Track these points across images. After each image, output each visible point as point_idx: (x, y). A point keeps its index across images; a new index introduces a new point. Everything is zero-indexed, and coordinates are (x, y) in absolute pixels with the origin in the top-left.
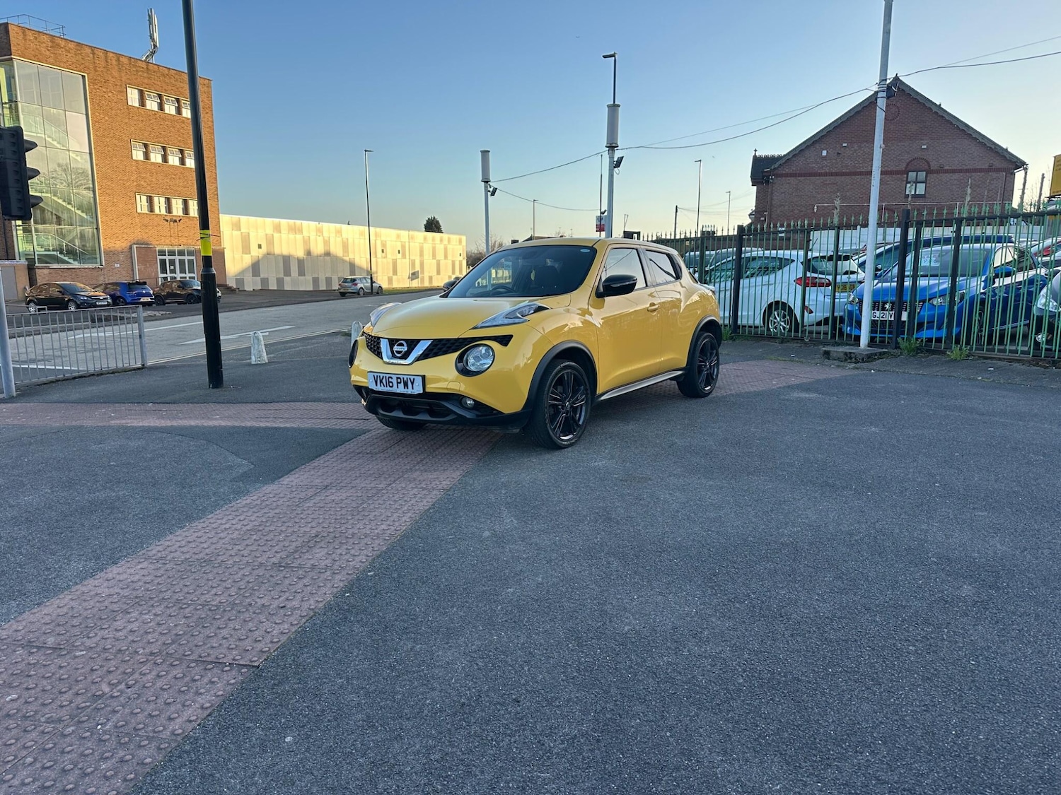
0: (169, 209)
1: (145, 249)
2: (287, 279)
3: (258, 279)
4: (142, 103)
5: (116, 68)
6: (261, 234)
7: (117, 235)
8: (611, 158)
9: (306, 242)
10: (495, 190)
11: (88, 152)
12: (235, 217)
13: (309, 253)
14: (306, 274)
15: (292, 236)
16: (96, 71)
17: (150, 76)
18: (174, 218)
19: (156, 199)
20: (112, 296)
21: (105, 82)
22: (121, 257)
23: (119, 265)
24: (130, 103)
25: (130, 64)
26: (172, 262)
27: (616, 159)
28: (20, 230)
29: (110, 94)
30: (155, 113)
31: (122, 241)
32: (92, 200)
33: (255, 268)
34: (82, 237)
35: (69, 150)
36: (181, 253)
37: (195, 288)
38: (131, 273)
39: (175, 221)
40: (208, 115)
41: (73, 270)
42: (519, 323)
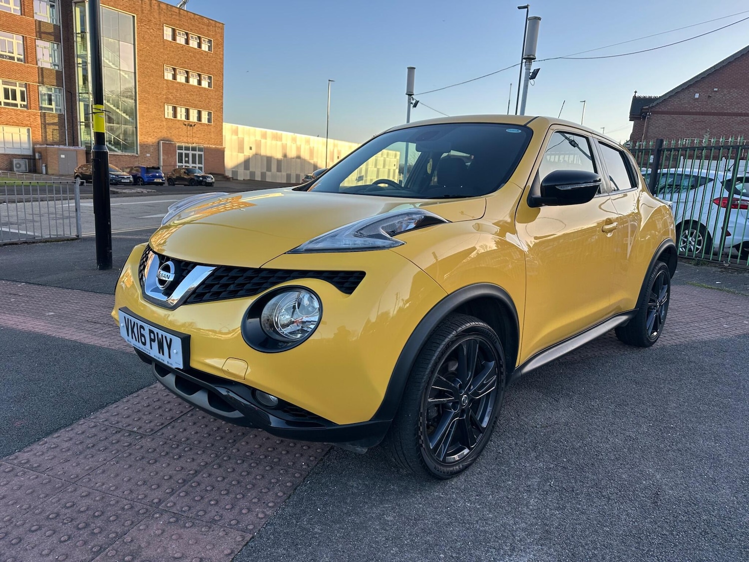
0: (187, 117)
1: (168, 145)
2: (268, 173)
3: (248, 172)
4: (174, 38)
5: (158, 11)
6: (253, 139)
7: (150, 133)
8: (528, 69)
9: (284, 147)
10: (417, 102)
11: (133, 71)
12: (234, 126)
13: (285, 156)
14: (282, 170)
15: (274, 142)
16: (142, 13)
17: (181, 19)
18: (191, 124)
19: (179, 109)
20: (134, 177)
21: (148, 22)
22: (152, 149)
23: (149, 155)
24: (165, 38)
25: (167, 9)
26: (187, 155)
27: (532, 71)
28: (83, 125)
29: (152, 31)
30: (183, 46)
31: (153, 137)
32: (134, 107)
33: (247, 163)
34: (125, 133)
35: (120, 70)
36: (194, 149)
37: (195, 174)
38: (157, 161)
39: (191, 126)
40: (220, 50)
41: (117, 156)
42: (383, 248)
